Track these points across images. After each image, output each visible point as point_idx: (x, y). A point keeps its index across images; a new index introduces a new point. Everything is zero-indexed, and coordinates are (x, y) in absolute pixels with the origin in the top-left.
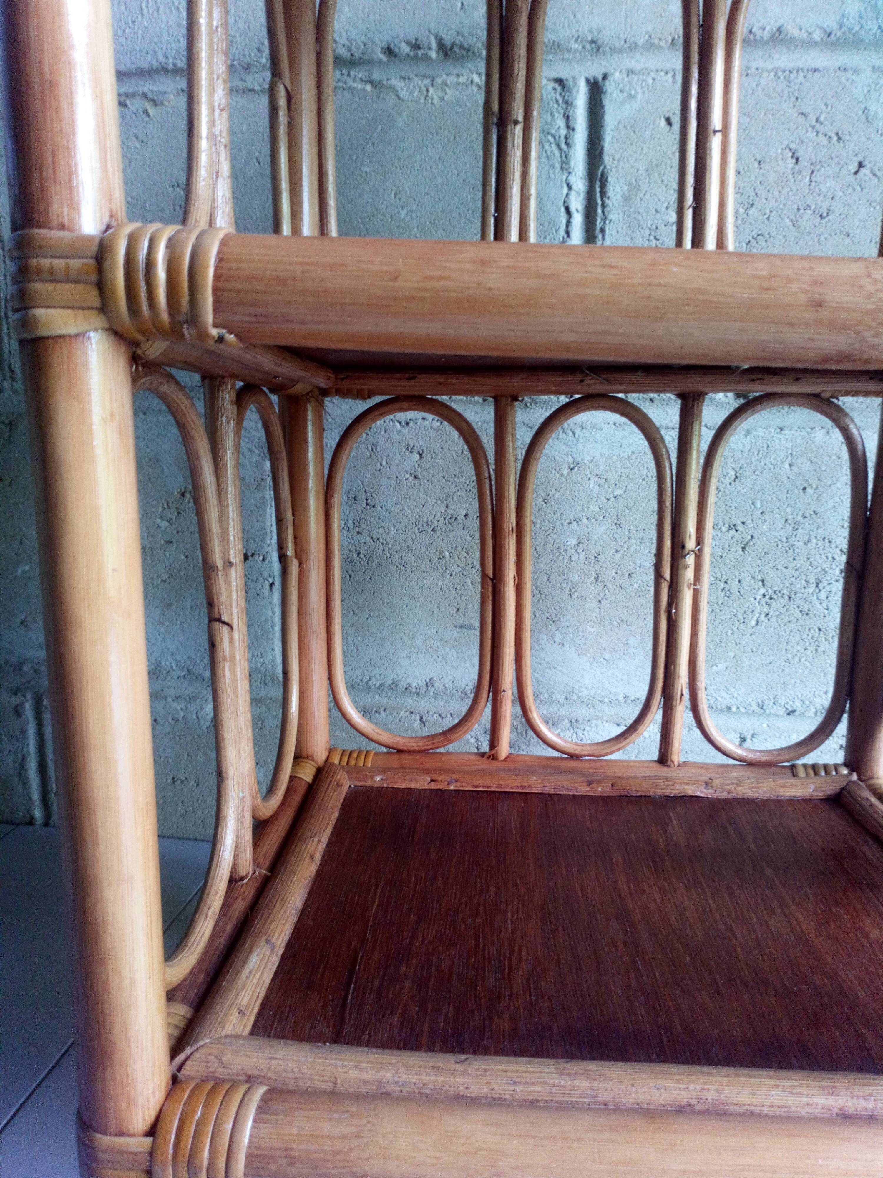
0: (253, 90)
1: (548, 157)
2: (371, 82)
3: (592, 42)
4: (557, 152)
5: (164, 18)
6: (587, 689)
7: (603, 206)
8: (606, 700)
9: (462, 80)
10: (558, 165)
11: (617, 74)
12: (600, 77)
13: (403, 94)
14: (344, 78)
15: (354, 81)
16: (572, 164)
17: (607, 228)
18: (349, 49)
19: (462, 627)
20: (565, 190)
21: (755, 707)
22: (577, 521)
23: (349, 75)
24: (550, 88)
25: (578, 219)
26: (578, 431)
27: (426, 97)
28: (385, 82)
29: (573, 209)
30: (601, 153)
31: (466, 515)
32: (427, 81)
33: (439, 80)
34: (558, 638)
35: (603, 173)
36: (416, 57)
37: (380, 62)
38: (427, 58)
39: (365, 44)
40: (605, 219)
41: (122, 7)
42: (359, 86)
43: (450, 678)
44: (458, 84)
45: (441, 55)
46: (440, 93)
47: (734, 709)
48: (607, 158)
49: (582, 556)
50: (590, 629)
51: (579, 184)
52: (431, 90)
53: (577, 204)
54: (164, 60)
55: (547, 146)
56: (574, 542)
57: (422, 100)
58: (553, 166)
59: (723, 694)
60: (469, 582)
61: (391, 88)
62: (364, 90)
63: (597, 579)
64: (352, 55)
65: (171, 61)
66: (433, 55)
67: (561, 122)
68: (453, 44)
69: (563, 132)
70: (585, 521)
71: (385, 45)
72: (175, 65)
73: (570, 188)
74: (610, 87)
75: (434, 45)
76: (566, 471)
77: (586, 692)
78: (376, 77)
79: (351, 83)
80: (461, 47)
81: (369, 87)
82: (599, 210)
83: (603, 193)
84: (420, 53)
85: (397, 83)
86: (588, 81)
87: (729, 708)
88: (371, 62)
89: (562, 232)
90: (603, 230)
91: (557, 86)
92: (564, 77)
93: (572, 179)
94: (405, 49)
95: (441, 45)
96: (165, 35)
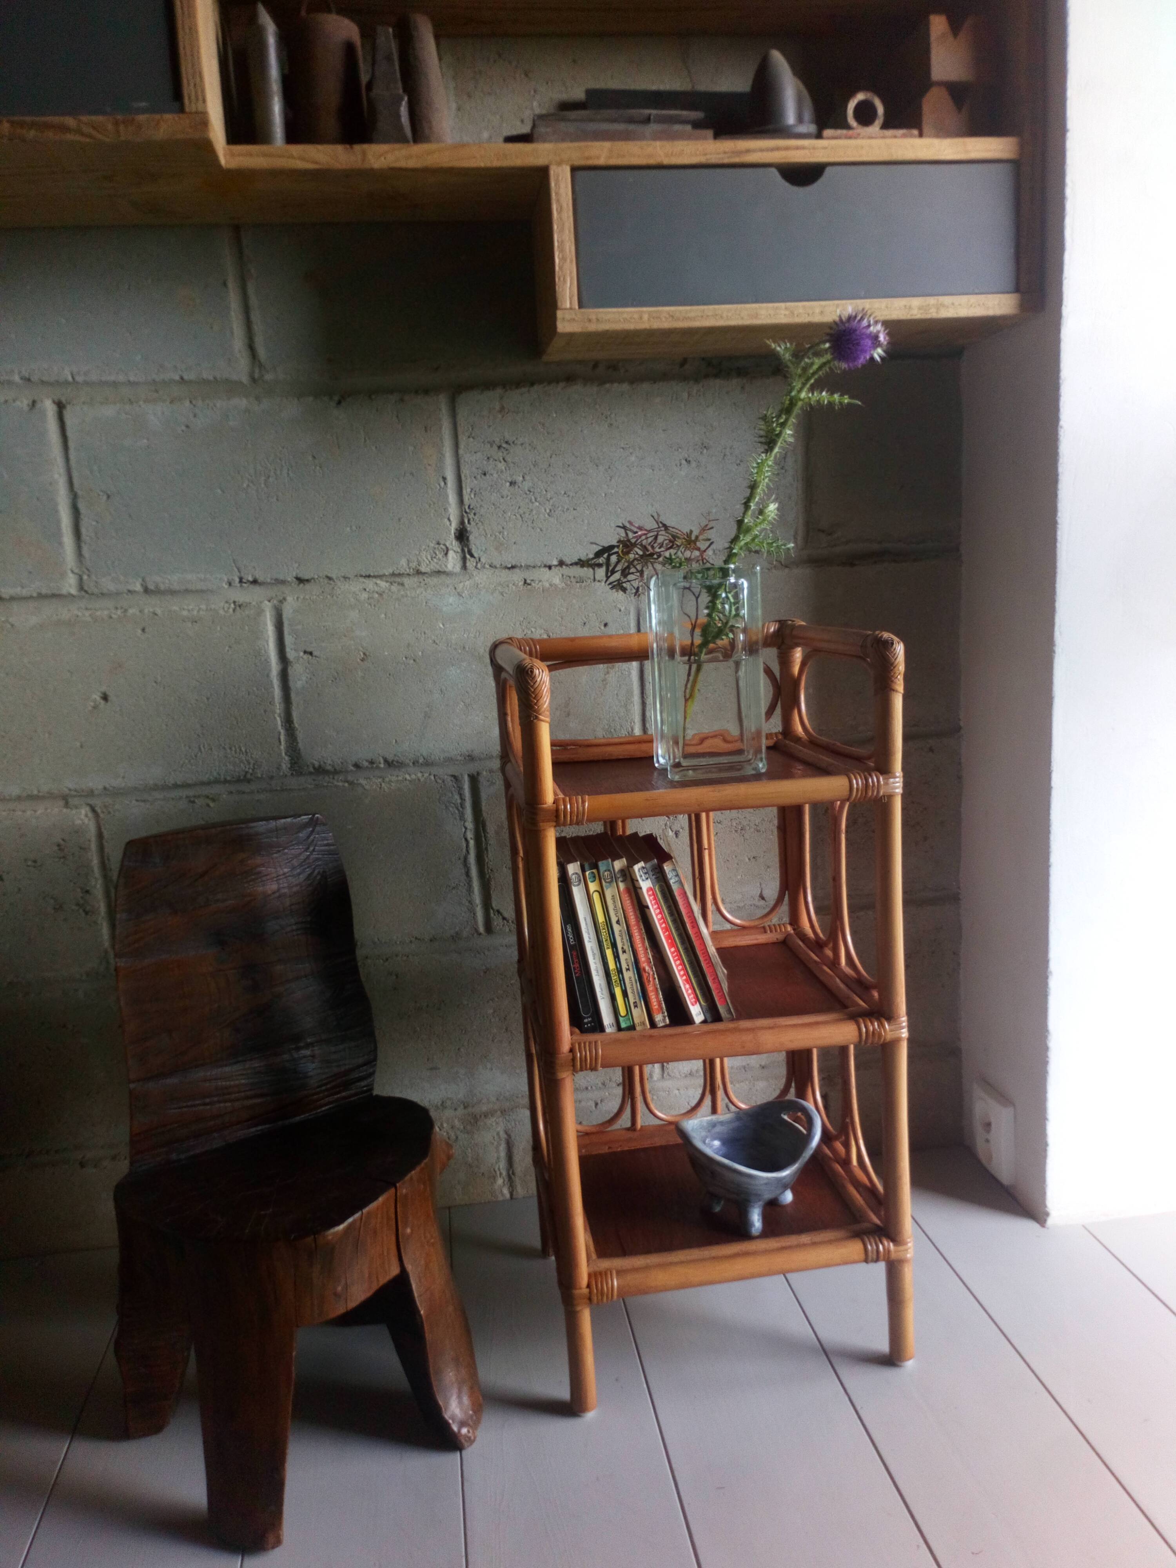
0: (277, 790)
1: (452, 814)
2: (347, 782)
3: (469, 756)
4: (457, 811)
5: (216, 753)
6: (508, 1091)
7: (485, 836)
8: (520, 1096)
9: (400, 778)
10: (458, 818)
11: (485, 773)
12: (475, 774)
13: (367, 787)
14: (331, 780)
15: (338, 781)
16: (466, 816)
17: (489, 847)
18: (333, 766)
19: (431, 1069)
20: (464, 830)
21: (600, 1085)
22: (492, 1000)
23: (334, 778)
24: (449, 780)
25: (472, 843)
26: (486, 953)
27: (380, 788)
28: (355, 781)
29: (469, 839)
30: (481, 810)
31: (427, 1006)
32: (380, 780)
33: (387, 779)
34: (489, 1066)
35: (483, 821)
36: (372, 768)
37: (352, 771)
38: (378, 768)
39: (342, 763)
40: (487, 844)
41: (187, 748)
42: (340, 784)
43: (427, 1099)
44: (398, 781)
45: (387, 765)
46: (388, 785)
47: (589, 1088)
48: (484, 814)
49: (497, 1019)
50: (507, 1058)
51: (470, 825)
52: (383, 785)
53: (470, 835)
54: (218, 776)
55: (451, 809)
56: (491, 1011)
57: (378, 789)
58: (455, 819)
59: (583, 1081)
60: (433, 1043)
61: (360, 784)
62: (343, 786)
63: (506, 1029)
64: (335, 769)
65: (222, 777)
66: (382, 766)
67: (457, 797)
68: (393, 761)
69: (459, 801)
70: (496, 999)
71: (354, 762)
72: (225, 779)
73: (466, 828)
74: (481, 779)
75: (382, 761)
76: (482, 974)
77: (508, 1094)
78: (350, 778)
79: (336, 783)
80: (397, 762)
81: (346, 785)
82: (483, 839)
83: (484, 831)
84: (375, 766)
85: (363, 782)
86: (469, 775)
87: (587, 1088)
88: (347, 772)
89: (464, 850)
90: (486, 849)
91: (452, 779)
92: (456, 774)
93: (467, 824)
94: (366, 764)
95: (386, 761)
96: (217, 763)
